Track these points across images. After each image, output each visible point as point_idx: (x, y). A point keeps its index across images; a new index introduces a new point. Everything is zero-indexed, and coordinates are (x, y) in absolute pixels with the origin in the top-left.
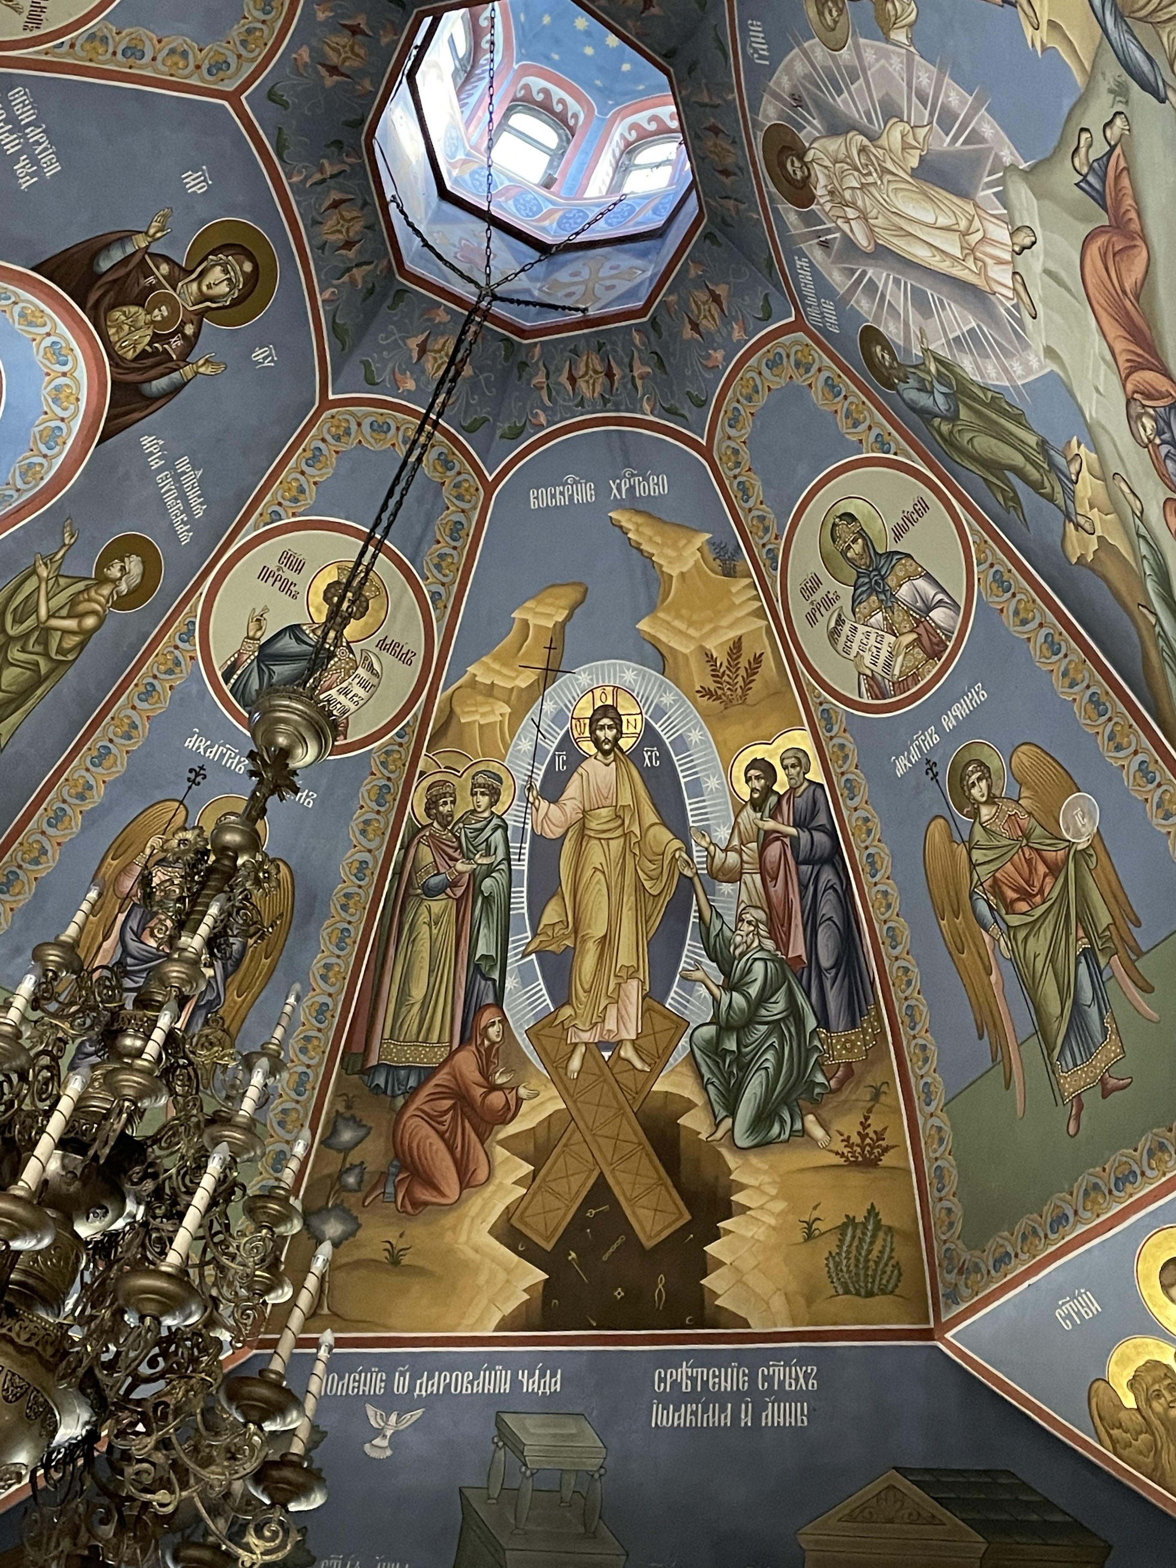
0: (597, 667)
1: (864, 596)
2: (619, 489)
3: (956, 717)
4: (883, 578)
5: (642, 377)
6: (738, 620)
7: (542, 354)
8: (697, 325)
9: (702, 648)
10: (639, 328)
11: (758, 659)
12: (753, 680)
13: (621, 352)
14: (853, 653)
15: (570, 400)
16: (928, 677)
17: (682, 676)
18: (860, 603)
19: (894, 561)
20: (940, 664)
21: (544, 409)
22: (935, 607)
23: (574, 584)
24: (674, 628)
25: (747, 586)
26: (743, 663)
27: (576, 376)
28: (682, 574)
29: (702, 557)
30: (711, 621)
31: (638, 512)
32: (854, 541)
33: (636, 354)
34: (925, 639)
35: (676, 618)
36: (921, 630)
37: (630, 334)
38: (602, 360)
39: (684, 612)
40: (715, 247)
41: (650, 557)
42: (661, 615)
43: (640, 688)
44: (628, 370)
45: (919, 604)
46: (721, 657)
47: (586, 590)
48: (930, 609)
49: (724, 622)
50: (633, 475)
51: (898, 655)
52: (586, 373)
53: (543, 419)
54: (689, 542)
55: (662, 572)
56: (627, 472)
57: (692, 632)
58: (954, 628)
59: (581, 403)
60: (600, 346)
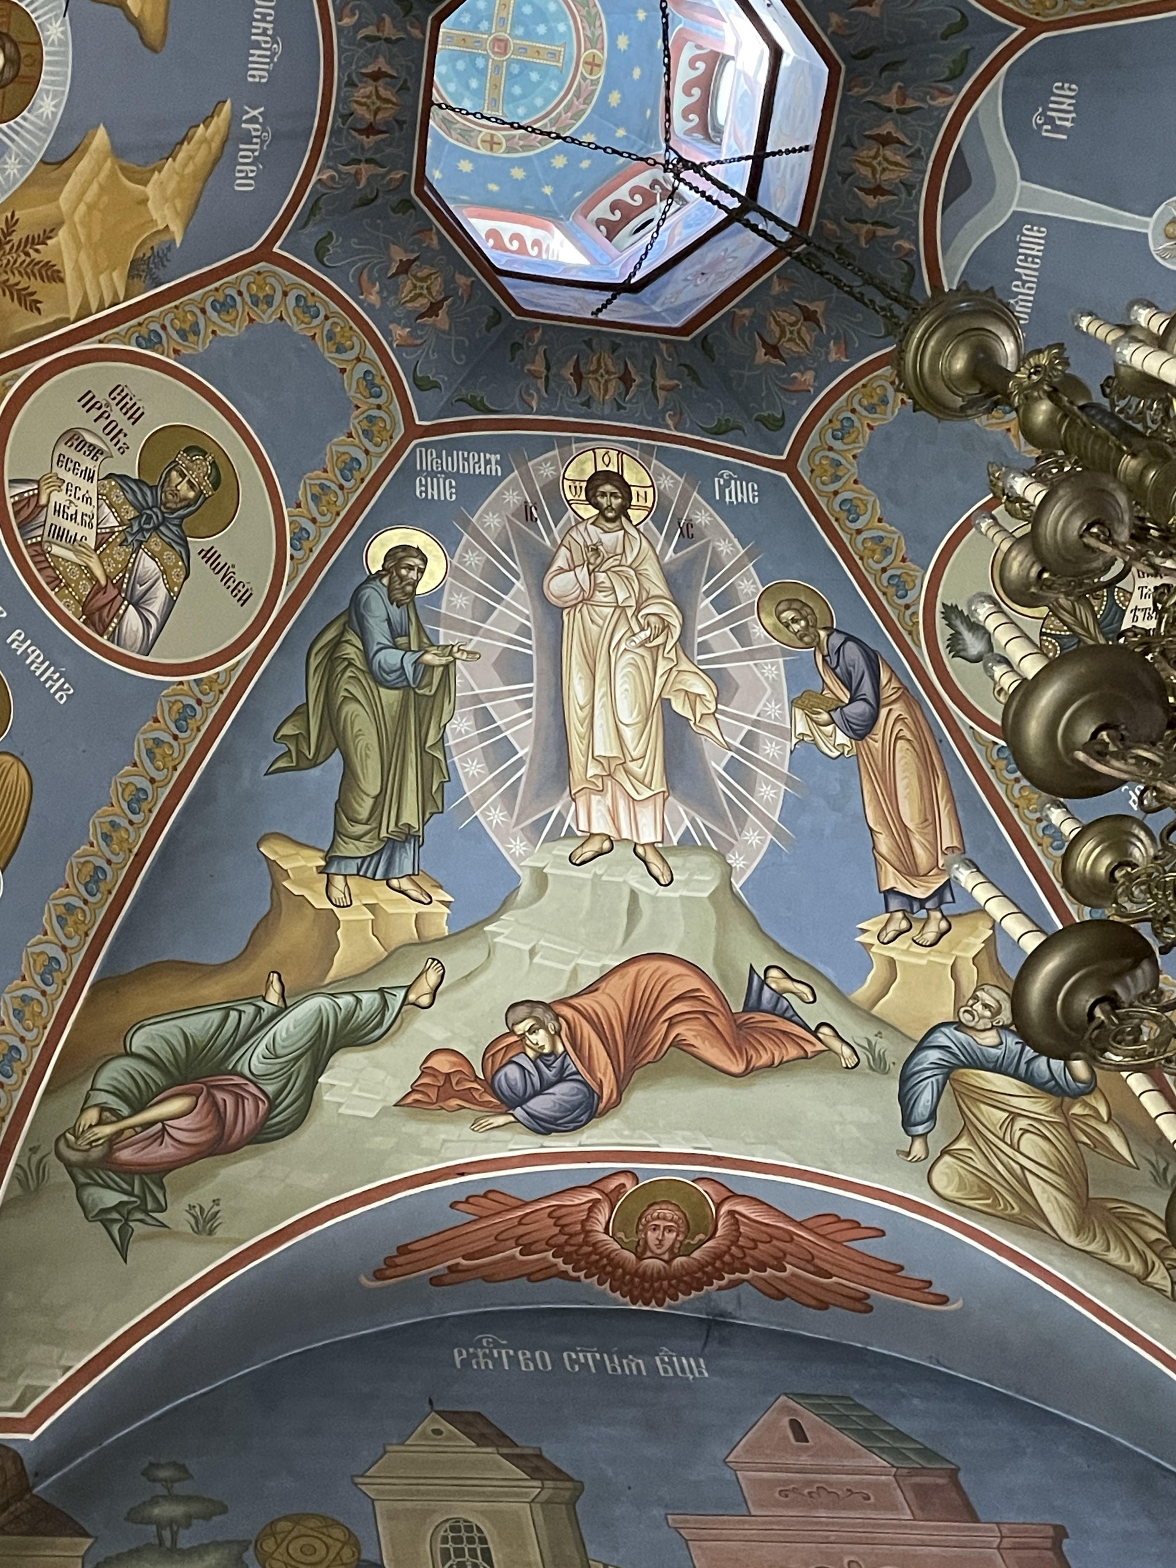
0: (65, 54)
1: (130, 497)
2: (254, 120)
3: (25, 653)
4: (156, 528)
5: (357, 173)
6: (81, 278)
7: (412, 39)
8: (406, 272)
9: (61, 224)
10: (406, 179)
11: (34, 306)
12: (13, 300)
13: (389, 150)
14: (62, 473)
15: (358, 67)
16: (61, 605)
17: (34, 191)
18: (122, 489)
19: (177, 548)
20: (79, 623)
21: (357, 27)
22: (141, 614)
23: (165, 34)
24: (90, 182)
25: (116, 294)
26: (35, 284)
27: (381, 82)
28: (144, 201)
29: (158, 232)
30: (89, 236)
31: (224, 142)
32: (191, 485)
33: (383, 170)
34: (102, 599)
35: (101, 187)
36: (112, 592)
37: (403, 168)
38: (387, 123)
39: (105, 199)
40: (485, 320)
41: (173, 155)
42: (108, 164)
43: (32, 123)
44: (368, 155)
45: (140, 589)
46: (45, 253)
47: (154, 50)
48: (137, 606)
49: (83, 256)
50: (263, 142)
51: (76, 552)
52: (379, 97)
53: (347, 21)
54: (178, 214)
55: (153, 171)
56: (267, 136)
57: (82, 208)
58: (124, 647)
59: (351, 84)
60: (400, 123)
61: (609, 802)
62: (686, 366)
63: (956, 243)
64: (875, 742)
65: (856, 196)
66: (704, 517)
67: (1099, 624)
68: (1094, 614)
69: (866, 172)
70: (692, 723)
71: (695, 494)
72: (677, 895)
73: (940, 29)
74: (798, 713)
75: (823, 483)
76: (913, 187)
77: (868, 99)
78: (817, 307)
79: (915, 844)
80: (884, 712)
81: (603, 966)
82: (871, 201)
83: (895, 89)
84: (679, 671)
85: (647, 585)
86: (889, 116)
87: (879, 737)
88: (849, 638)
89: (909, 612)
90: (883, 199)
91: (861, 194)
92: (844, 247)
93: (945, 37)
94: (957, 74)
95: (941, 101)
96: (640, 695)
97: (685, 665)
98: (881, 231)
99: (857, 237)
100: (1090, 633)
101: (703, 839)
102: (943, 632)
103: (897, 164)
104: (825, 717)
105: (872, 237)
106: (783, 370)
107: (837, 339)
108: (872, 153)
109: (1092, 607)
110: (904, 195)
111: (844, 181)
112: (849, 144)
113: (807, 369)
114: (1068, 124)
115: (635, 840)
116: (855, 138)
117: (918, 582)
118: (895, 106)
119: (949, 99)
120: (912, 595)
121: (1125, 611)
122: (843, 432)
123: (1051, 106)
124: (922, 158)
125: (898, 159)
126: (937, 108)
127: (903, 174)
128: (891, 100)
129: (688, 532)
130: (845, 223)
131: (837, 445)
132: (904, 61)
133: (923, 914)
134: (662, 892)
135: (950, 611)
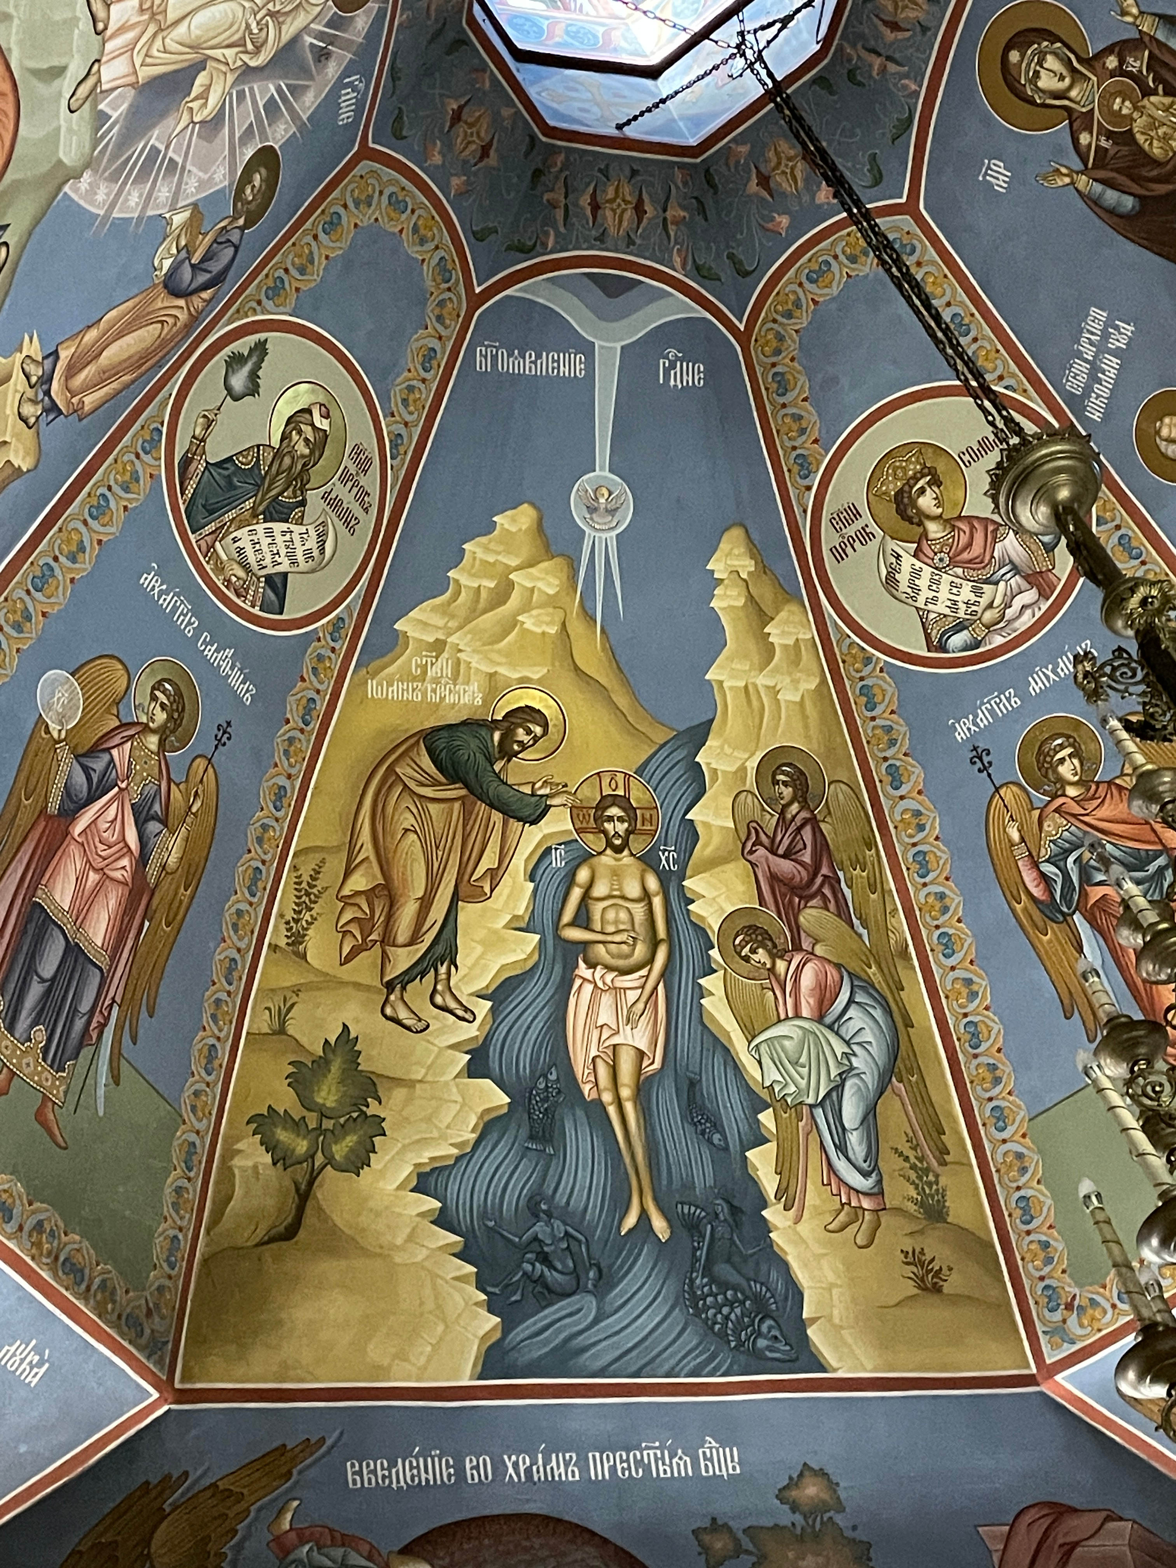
61: (135, 19)
62: (444, 24)
63: (559, 291)
64: (163, 301)
65: (588, 184)
66: (332, 70)
67: (274, 500)
68: (281, 493)
69: (611, 194)
70: (187, 99)
71: (350, 56)
72: (62, 122)
73: (739, 253)
74: (187, 214)
75: (353, 191)
76: (602, 241)
77: (673, 187)
78: (493, 159)
79: (89, 368)
80: (181, 302)
81: (9, 49)
82: (585, 201)
83: (682, 214)
84: (225, 74)
85: (289, 20)
86: (660, 211)
87: (166, 304)
88: (237, 248)
89: (254, 304)
90: (588, 212)
91: (591, 189)
92: (543, 178)
93: (731, 256)
94: (701, 272)
95: (677, 261)
96: (211, 34)
97: (230, 78)
98: (560, 214)
99: (552, 190)
100: (267, 493)
101: (103, 137)
102: (243, 345)
103: (620, 222)
104: (183, 243)
105: (553, 205)
106: (441, 130)
107: (467, 183)
108: (628, 198)
109: (286, 490)
110: (594, 233)
111: (600, 170)
112: (634, 173)
113: (444, 156)
114: (672, 383)
115: (104, 59)
116: (639, 178)
117: (281, 309)
118: (669, 214)
119: (678, 266)
120: (268, 304)
121: (287, 521)
122: (397, 204)
123: (685, 364)
124: (628, 247)
125: (625, 224)
126: (671, 257)
127: (612, 231)
128: (675, 212)
129: (322, 55)
130: (563, 175)
131: (385, 199)
132: (706, 220)
133: (41, 396)
134: (64, 104)
135: (261, 349)
